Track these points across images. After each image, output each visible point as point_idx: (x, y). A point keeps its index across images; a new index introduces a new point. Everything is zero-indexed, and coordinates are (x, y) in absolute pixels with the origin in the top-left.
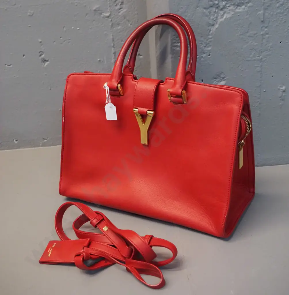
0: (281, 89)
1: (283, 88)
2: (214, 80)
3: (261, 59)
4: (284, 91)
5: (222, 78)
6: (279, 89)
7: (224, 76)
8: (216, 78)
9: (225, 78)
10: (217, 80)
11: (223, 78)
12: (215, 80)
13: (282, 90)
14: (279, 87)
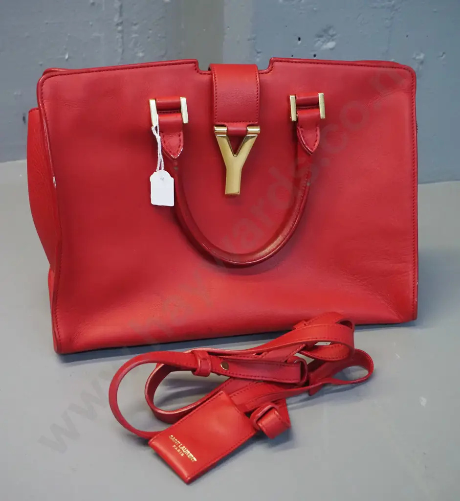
0: (417, 58)
1: (422, 56)
2: (317, 39)
3: (393, 6)
4: (422, 62)
5: (330, 37)
6: (414, 59)
7: (334, 33)
8: (321, 36)
9: (335, 37)
10: (322, 39)
11: (332, 36)
12: (320, 38)
13: (419, 59)
14: (414, 56)
